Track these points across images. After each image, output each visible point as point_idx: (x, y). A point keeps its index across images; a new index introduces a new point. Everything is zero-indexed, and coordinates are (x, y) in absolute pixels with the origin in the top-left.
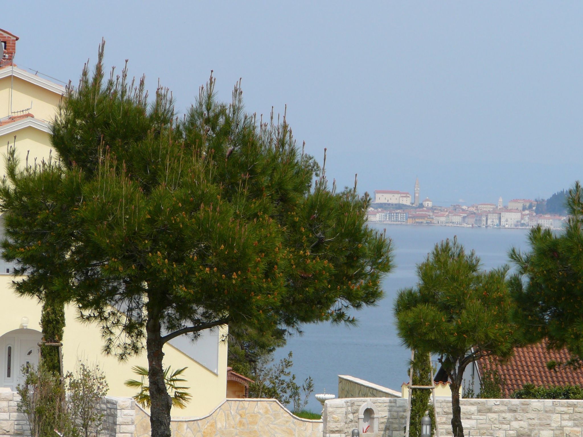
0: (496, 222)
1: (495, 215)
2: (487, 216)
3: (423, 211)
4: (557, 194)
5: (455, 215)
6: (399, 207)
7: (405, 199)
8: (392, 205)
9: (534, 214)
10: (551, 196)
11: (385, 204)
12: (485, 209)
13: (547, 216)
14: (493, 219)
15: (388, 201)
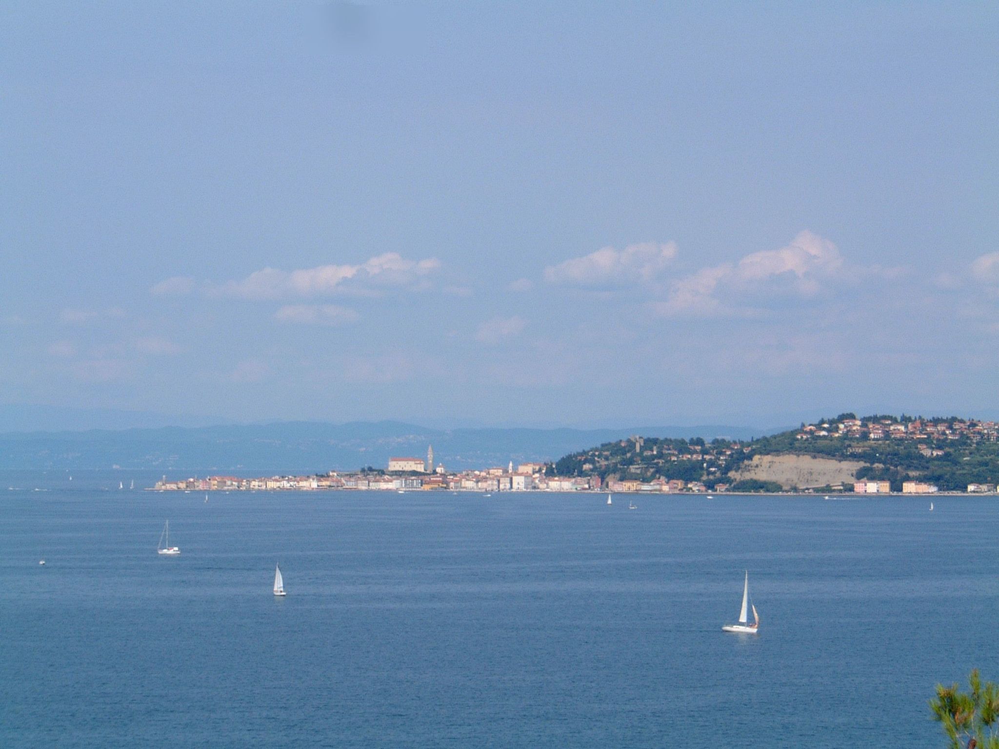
0: (508, 486)
1: (507, 479)
2: (499, 481)
3: (437, 477)
4: (565, 457)
5: (468, 480)
6: (414, 473)
7: (419, 466)
8: (407, 471)
9: (544, 477)
10: (560, 459)
11: (399, 471)
12: (496, 474)
13: (556, 478)
14: (505, 483)
15: (403, 468)
